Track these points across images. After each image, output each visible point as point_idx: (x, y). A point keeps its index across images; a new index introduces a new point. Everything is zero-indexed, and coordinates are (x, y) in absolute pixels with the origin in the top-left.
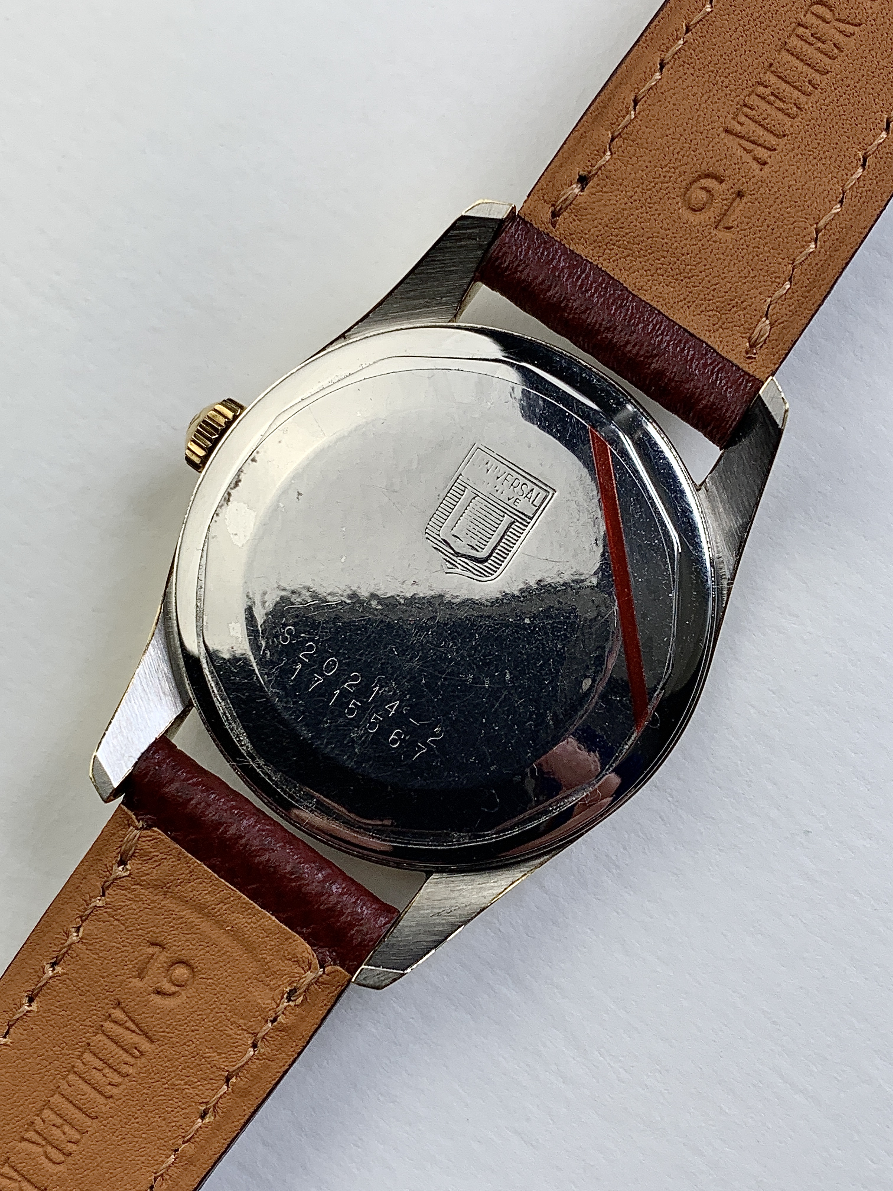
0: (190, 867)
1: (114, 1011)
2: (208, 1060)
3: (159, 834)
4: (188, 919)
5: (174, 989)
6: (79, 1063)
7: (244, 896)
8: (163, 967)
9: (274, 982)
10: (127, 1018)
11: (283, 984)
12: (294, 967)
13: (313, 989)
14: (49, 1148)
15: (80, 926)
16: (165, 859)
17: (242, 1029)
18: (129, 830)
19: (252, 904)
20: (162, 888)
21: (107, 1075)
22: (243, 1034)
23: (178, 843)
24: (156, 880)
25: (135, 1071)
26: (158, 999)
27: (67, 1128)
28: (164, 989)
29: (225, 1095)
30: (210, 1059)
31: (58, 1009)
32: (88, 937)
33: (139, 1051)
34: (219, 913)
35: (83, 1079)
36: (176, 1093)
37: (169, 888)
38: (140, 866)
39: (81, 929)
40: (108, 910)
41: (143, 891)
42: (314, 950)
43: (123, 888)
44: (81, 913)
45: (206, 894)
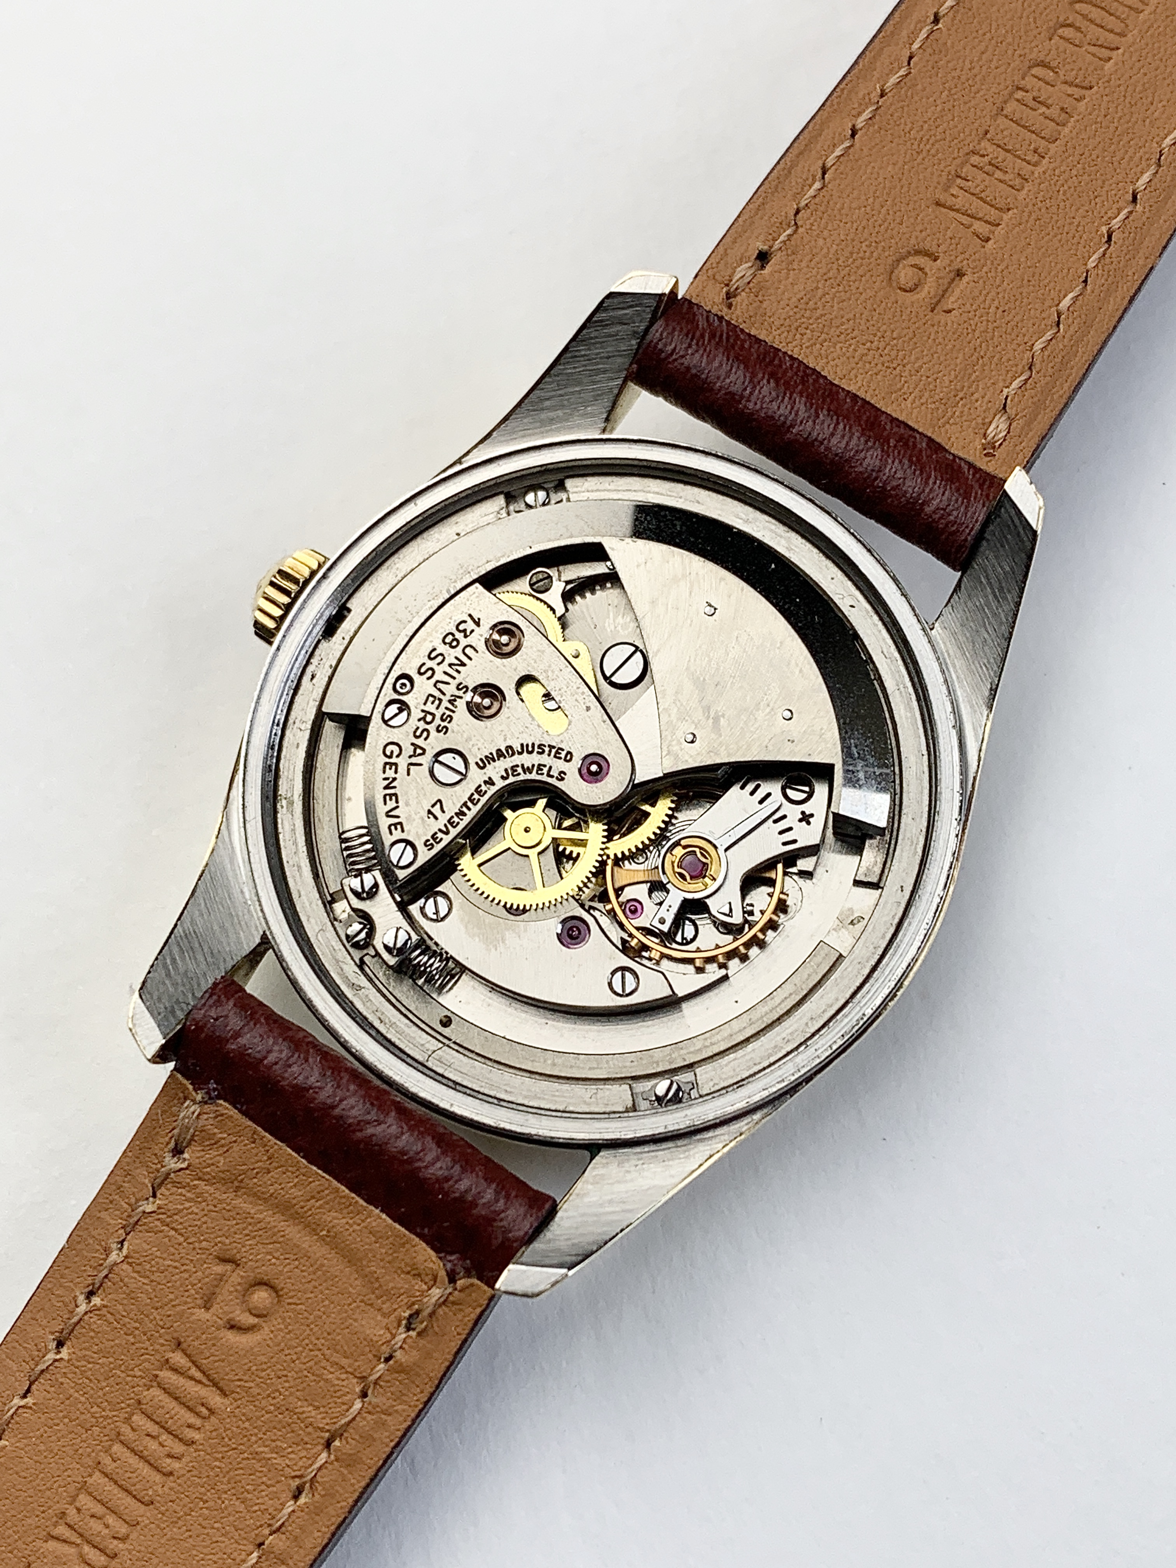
0: (268, 1151)
1: (171, 1355)
2: (300, 1416)
3: (227, 1108)
4: (269, 1223)
5: (253, 1320)
6: (125, 1429)
7: (343, 1188)
8: (236, 1291)
9: (388, 1304)
10: (190, 1364)
11: (400, 1307)
12: (413, 1282)
13: (441, 1313)
14: (86, 1548)
15: (124, 1240)
16: (235, 1142)
17: (347, 1372)
18: (186, 1105)
19: (353, 1198)
20: (232, 1183)
21: (166, 1444)
22: (347, 1378)
23: (251, 1119)
24: (223, 1172)
25: (203, 1435)
26: (232, 1337)
27: (111, 1520)
28: (239, 1321)
29: (327, 1465)
30: (304, 1415)
31: (96, 1355)
32: (136, 1255)
33: (207, 1408)
34: (310, 1212)
35: (133, 1450)
36: (260, 1464)
37: (241, 1181)
38: (203, 1153)
39: (126, 1244)
40: (161, 1216)
41: (208, 1188)
42: (440, 1258)
43: (179, 1185)
44: (124, 1223)
45: (291, 1188)
